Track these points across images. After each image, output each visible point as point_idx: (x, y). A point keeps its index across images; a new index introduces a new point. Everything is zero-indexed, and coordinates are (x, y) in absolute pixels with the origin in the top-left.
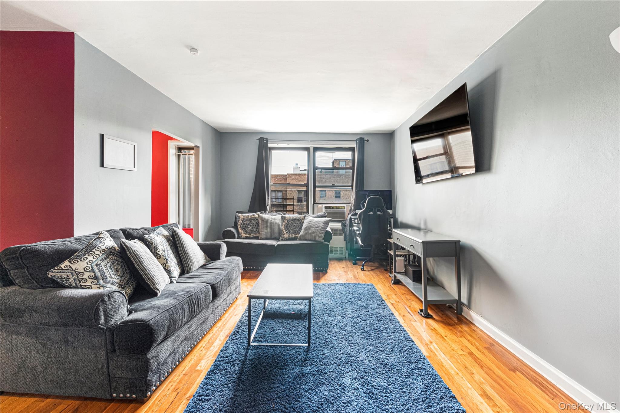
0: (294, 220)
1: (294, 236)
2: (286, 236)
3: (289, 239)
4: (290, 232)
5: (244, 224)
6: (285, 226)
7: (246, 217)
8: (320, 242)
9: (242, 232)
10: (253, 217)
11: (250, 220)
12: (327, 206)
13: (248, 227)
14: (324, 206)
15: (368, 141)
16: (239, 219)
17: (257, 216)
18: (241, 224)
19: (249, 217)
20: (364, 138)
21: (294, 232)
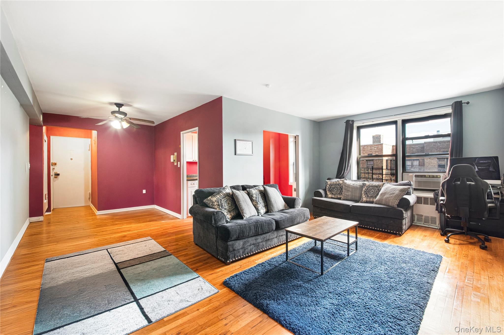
0: (373, 186)
1: (371, 200)
2: (364, 199)
3: (367, 202)
4: (368, 196)
5: (331, 188)
6: (364, 191)
7: (332, 183)
8: (393, 208)
9: (329, 193)
10: (338, 182)
11: (335, 185)
12: (418, 175)
13: (334, 190)
14: (415, 174)
15: (468, 103)
16: (327, 184)
17: (341, 182)
18: (329, 188)
19: (335, 183)
20: (462, 101)
21: (372, 197)
